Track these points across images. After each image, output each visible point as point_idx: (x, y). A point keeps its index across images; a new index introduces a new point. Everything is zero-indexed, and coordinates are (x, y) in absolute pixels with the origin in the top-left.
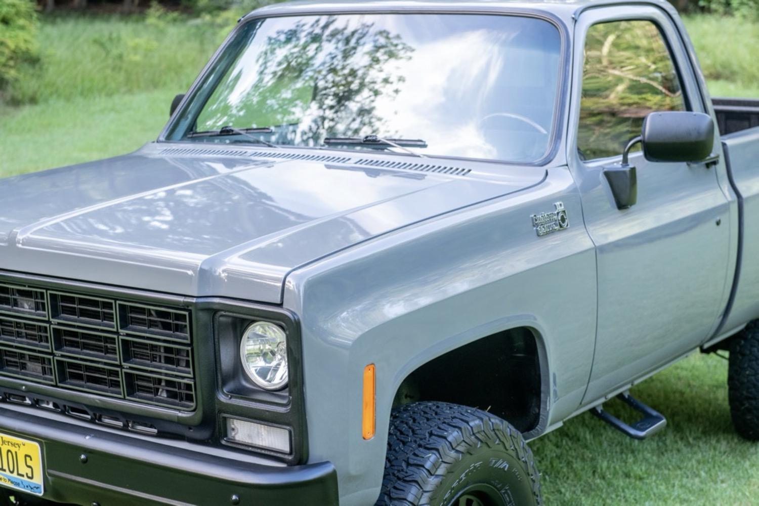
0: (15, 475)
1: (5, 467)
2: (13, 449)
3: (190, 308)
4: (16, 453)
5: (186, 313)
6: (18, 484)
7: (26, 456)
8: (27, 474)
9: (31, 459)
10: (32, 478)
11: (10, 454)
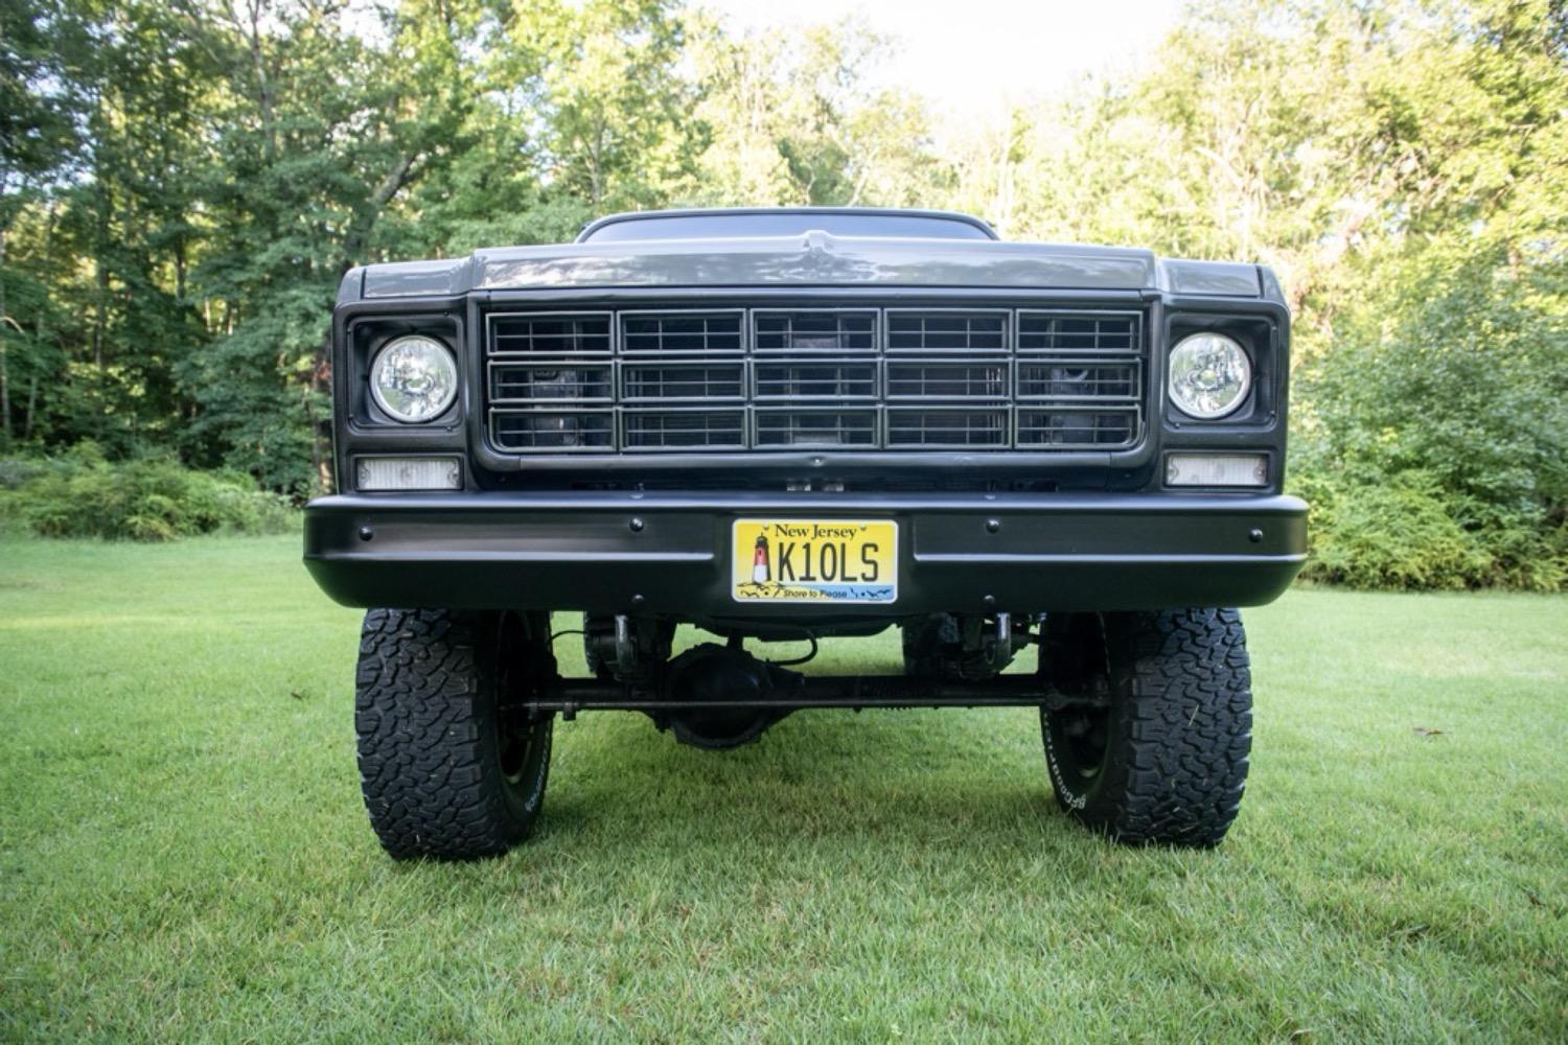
0: (837, 580)
1: (815, 571)
2: (837, 542)
3: (1146, 305)
4: (843, 546)
5: (1140, 313)
6: (844, 595)
7: (865, 546)
8: (863, 576)
9: (876, 548)
10: (874, 578)
11: (829, 551)
